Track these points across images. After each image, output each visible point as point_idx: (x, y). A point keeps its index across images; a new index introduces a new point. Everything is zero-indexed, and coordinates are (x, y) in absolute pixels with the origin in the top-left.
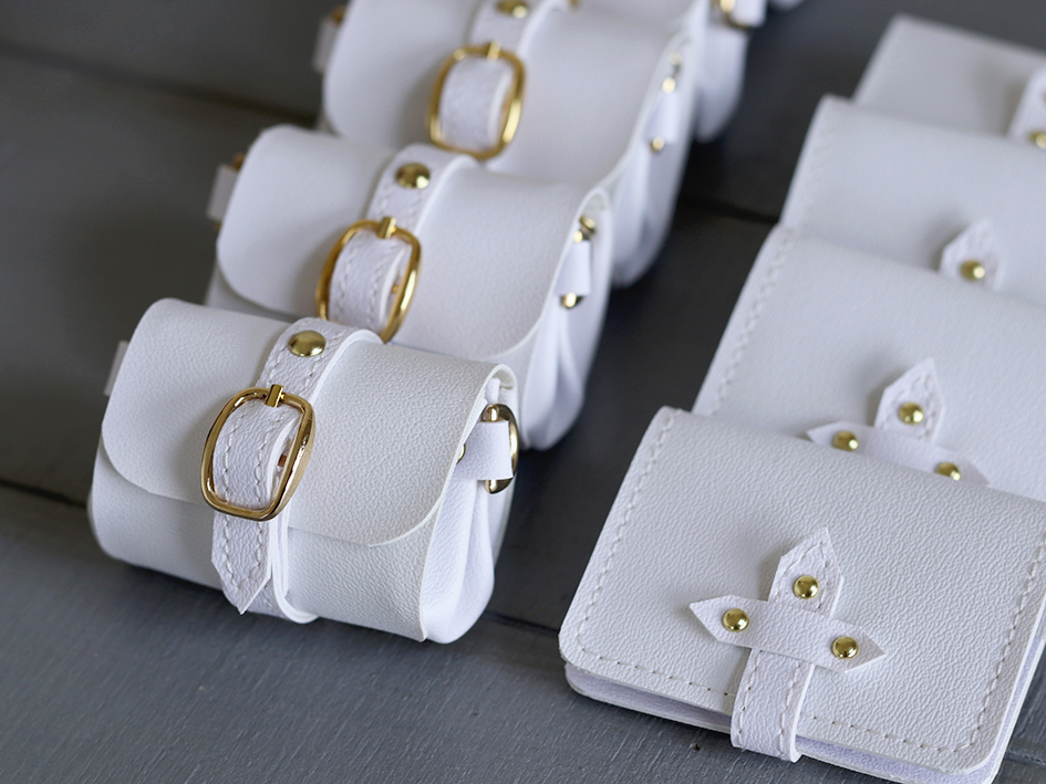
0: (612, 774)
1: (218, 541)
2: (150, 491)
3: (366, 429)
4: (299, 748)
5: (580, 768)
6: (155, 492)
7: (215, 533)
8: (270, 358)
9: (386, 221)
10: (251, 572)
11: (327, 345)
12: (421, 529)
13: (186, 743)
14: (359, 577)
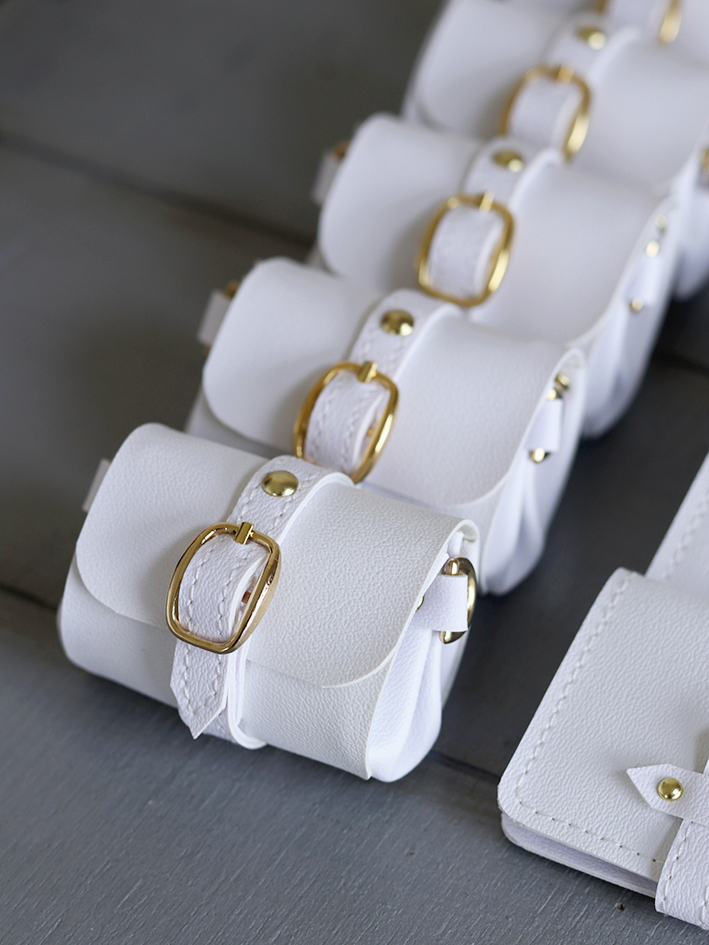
0: (538, 927)
1: (178, 668)
2: (117, 612)
3: (330, 573)
4: (239, 871)
5: (507, 918)
6: (122, 613)
7: (176, 659)
8: (244, 494)
9: (368, 365)
10: (207, 700)
11: (299, 487)
12: (374, 676)
13: (131, 857)
14: (310, 715)
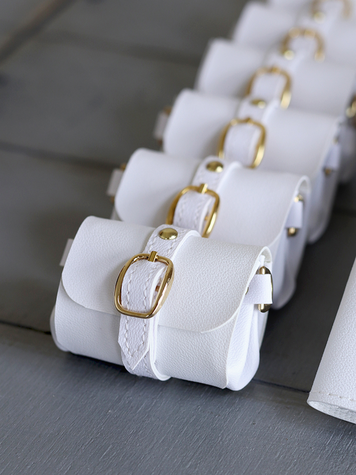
0: (328, 450)
1: (122, 331)
2: (86, 307)
3: (200, 274)
4: (163, 438)
5: (311, 448)
6: (89, 308)
7: (121, 327)
8: (150, 240)
9: (202, 186)
10: (139, 347)
11: (179, 235)
12: (228, 324)
13: (104, 436)
14: (194, 351)
